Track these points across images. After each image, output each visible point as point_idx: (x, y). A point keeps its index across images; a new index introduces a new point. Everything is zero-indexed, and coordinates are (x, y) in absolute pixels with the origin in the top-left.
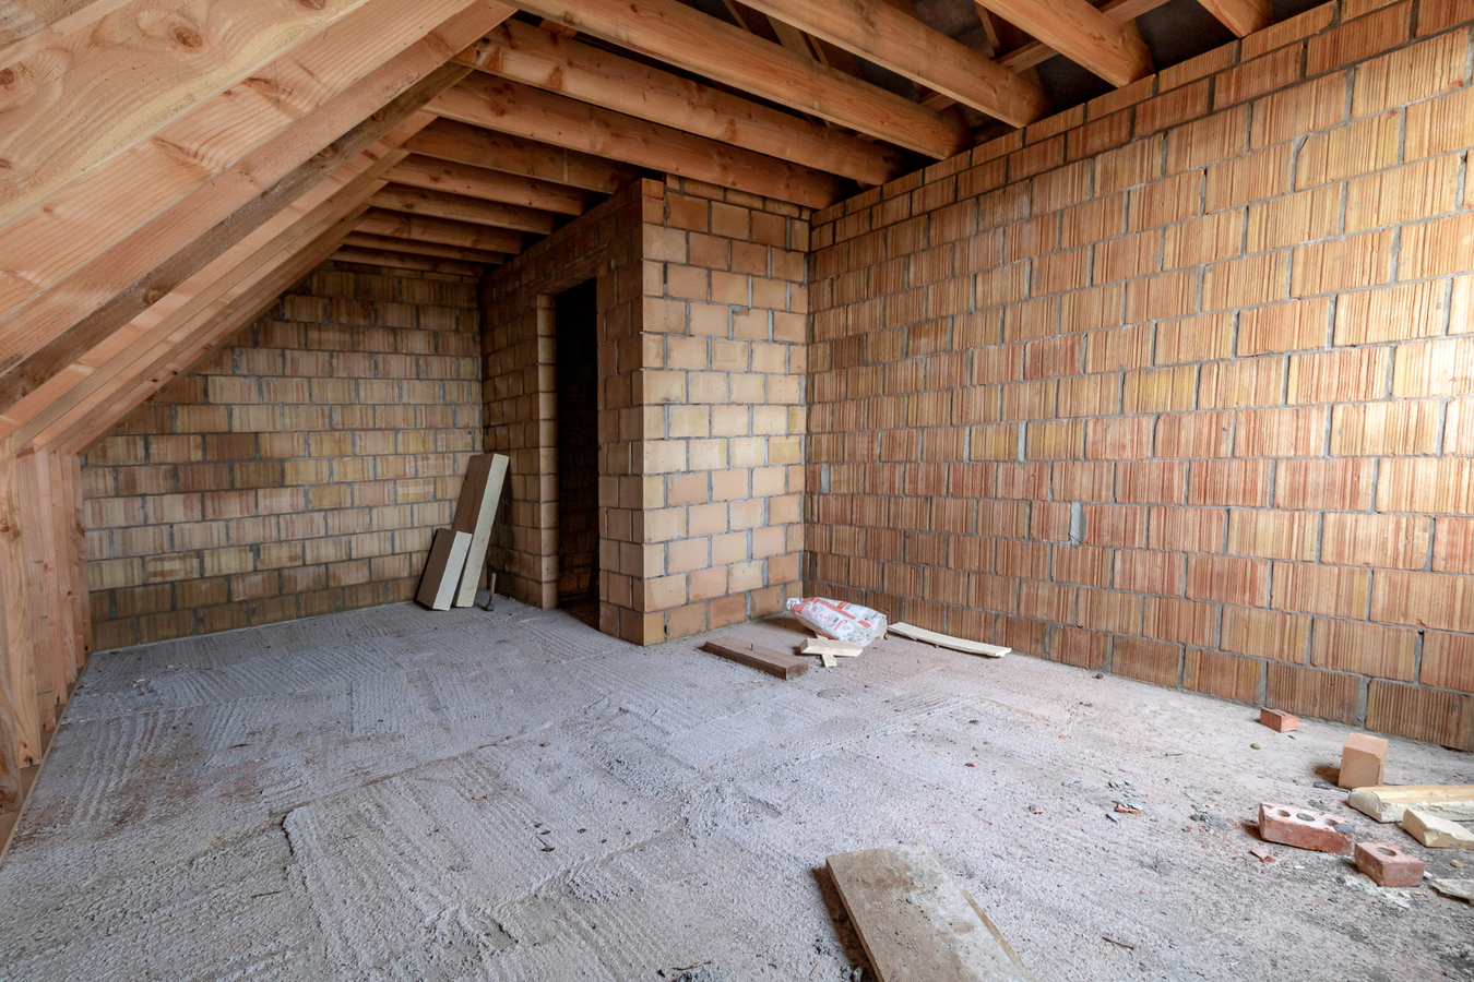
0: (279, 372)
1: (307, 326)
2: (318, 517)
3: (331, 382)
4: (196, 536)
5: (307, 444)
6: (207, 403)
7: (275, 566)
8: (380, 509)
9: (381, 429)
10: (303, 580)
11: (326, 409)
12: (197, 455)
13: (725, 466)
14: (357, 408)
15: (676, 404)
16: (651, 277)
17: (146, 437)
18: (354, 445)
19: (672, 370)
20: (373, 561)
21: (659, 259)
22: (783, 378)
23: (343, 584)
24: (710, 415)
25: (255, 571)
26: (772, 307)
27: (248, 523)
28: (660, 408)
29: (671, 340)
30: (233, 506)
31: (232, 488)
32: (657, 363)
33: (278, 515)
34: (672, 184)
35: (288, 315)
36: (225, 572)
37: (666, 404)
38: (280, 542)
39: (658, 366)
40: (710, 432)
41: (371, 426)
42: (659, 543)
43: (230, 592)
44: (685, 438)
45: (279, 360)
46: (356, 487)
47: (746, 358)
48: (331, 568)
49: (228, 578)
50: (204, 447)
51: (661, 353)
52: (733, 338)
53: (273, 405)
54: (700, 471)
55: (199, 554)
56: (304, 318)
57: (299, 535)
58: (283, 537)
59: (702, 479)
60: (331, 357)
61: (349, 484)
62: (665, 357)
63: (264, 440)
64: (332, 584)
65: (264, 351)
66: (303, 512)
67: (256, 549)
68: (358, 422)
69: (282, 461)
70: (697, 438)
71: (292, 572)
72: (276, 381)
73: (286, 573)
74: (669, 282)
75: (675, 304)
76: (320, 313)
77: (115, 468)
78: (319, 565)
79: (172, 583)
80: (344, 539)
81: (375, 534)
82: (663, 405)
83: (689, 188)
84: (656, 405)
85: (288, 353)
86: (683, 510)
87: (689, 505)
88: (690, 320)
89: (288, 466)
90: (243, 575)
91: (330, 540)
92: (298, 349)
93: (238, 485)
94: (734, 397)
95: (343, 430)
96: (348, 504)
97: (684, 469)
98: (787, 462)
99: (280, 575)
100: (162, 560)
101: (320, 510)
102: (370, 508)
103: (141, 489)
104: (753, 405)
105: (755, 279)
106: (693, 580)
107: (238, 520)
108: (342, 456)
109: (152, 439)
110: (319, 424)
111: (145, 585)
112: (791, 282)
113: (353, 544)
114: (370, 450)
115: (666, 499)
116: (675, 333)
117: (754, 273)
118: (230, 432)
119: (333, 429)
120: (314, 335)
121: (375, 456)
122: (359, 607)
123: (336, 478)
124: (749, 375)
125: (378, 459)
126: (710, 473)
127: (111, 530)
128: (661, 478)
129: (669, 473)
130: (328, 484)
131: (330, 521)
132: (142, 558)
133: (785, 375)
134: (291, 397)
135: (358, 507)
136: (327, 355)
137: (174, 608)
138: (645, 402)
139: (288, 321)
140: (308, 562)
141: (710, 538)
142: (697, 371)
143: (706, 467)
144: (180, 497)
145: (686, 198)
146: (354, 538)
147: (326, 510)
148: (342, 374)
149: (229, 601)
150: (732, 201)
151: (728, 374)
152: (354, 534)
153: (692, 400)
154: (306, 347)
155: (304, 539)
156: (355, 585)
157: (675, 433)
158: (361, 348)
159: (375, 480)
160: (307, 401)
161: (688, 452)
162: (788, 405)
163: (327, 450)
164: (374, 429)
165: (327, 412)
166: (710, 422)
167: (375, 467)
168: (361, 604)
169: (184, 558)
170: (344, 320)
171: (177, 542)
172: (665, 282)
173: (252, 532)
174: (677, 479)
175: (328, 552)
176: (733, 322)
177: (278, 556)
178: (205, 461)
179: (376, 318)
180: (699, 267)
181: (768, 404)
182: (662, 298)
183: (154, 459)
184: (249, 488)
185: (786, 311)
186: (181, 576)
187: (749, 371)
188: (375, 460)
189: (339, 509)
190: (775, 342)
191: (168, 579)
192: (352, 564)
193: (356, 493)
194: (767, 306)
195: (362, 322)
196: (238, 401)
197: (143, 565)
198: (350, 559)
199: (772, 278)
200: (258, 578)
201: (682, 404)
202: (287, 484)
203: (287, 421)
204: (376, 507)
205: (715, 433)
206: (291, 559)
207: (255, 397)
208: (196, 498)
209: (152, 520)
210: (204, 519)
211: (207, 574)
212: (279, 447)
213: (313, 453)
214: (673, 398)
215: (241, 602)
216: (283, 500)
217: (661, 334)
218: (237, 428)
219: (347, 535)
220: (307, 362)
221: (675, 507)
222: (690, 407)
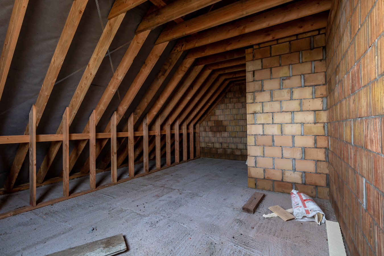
0: (226, 108)
1: (230, 98)
2: (232, 138)
3: (234, 109)
4: (213, 140)
5: (230, 123)
6: (215, 115)
7: (224, 148)
8: (243, 138)
9: (244, 119)
10: (229, 151)
11: (233, 115)
12: (213, 125)
13: (280, 133)
14: (239, 115)
15: (258, 113)
16: (249, 77)
17: (207, 121)
18: (238, 123)
19: (257, 103)
20: (242, 150)
21: (251, 70)
22: (312, 100)
23: (236, 154)
24: (273, 116)
25: (221, 148)
26: (303, 73)
27: (220, 138)
28: (253, 115)
29: (256, 94)
30: (218, 135)
31: (218, 131)
32: (251, 101)
33: (225, 137)
34: (255, 47)
35: (227, 97)
36: (217, 147)
37: (254, 113)
38: (225, 143)
39: (252, 102)
40: (273, 122)
41: (242, 119)
42: (253, 156)
43: (217, 151)
44: (263, 124)
45: (226, 106)
46: (239, 133)
47: (289, 95)
48: (234, 150)
49: (217, 148)
50: (215, 123)
51: (253, 98)
52: (283, 89)
53: (225, 115)
54: (269, 135)
55: (213, 143)
56: (230, 97)
57: (228, 142)
58: (226, 142)
59: (270, 138)
60: (235, 104)
61: (237, 132)
62: (254, 99)
63: (223, 122)
64: (234, 154)
65: (223, 104)
66: (229, 137)
67: (221, 143)
68: (239, 118)
69: (226, 126)
70: (267, 124)
71: (227, 149)
72: (225, 110)
73: (226, 149)
74: (255, 76)
75: (257, 82)
76: (233, 95)
77: (204, 126)
78: (232, 149)
79: (210, 148)
80: (236, 144)
81: (242, 144)
82: (253, 114)
83: (262, 46)
84: (251, 114)
85: (227, 104)
86: (262, 147)
87: (264, 146)
88: (263, 86)
89: (227, 127)
90: (219, 148)
91: (234, 144)
92: (229, 103)
93: (219, 131)
94: (284, 109)
95: (236, 120)
96: (237, 136)
97: (262, 133)
98: (315, 134)
99: (225, 150)
100: (209, 143)
101: (232, 137)
102: (241, 138)
103: (206, 131)
104: (294, 112)
105: (293, 65)
106: (266, 171)
107: (219, 137)
108: (236, 125)
109: (208, 122)
110: (232, 118)
111: (207, 147)
112: (315, 61)
113: (238, 145)
114: (241, 124)
115: (255, 143)
116: (257, 91)
117: (292, 63)
118: (218, 120)
119: (235, 120)
120: (231, 100)
121: (242, 126)
122: (239, 160)
123: (235, 130)
124: (291, 101)
125: (243, 126)
126: (273, 136)
127: (203, 137)
128: (253, 136)
129: (256, 135)
130: (233, 131)
131: (234, 139)
132: (206, 142)
133: (312, 98)
134: (227, 113)
135: (239, 137)
136: (234, 104)
137: (210, 152)
138: (247, 113)
139: (227, 98)
140: (230, 148)
141: (273, 158)
142: (267, 102)
143: (271, 134)
144: (211, 132)
145: (261, 49)
146: (238, 144)
147: (233, 137)
148: (236, 108)
149: (217, 153)
150: (281, 42)
151: (281, 101)
152: (238, 143)
153: (265, 111)
154: (230, 103)
155: (229, 143)
156: (238, 155)
157: (259, 122)
158: (240, 102)
159: (242, 131)
160: (230, 114)
161: (263, 128)
162: (315, 111)
163: (233, 124)
164: (242, 120)
165: (233, 116)
166: (273, 118)
167: (242, 128)
168: (239, 159)
169: (211, 144)
170: (237, 96)
171: (211, 140)
172: (254, 76)
173: (221, 140)
174: (259, 137)
175: (233, 146)
176: (283, 83)
177: (225, 146)
178: (215, 126)
179: (243, 94)
180: (267, 68)
181: (302, 111)
182: (253, 82)
183: (208, 125)
184: (220, 131)
185: (312, 73)
186: (211, 147)
187: (291, 99)
188: (242, 127)
189: (235, 137)
190: (306, 86)
191: (209, 147)
192: (238, 150)
193: (239, 134)
194: (300, 74)
195: (240, 96)
196: (219, 114)
197: (206, 144)
198: (237, 149)
199: (302, 62)
200: (221, 149)
201: (260, 113)
202: (227, 131)
203: (227, 118)
204: (242, 137)
205: (275, 122)
206: (227, 147)
207: (222, 114)
208: (213, 132)
209: (208, 136)
210: (214, 137)
211: (214, 147)
212: (225, 123)
213: (231, 125)
214: (257, 111)
215: (219, 154)
216: (226, 134)
217: (253, 92)
218: (219, 120)
219: (237, 143)
220: (230, 106)
221: (258, 146)
222: (264, 114)
